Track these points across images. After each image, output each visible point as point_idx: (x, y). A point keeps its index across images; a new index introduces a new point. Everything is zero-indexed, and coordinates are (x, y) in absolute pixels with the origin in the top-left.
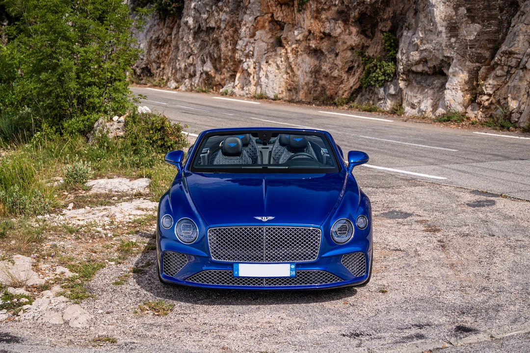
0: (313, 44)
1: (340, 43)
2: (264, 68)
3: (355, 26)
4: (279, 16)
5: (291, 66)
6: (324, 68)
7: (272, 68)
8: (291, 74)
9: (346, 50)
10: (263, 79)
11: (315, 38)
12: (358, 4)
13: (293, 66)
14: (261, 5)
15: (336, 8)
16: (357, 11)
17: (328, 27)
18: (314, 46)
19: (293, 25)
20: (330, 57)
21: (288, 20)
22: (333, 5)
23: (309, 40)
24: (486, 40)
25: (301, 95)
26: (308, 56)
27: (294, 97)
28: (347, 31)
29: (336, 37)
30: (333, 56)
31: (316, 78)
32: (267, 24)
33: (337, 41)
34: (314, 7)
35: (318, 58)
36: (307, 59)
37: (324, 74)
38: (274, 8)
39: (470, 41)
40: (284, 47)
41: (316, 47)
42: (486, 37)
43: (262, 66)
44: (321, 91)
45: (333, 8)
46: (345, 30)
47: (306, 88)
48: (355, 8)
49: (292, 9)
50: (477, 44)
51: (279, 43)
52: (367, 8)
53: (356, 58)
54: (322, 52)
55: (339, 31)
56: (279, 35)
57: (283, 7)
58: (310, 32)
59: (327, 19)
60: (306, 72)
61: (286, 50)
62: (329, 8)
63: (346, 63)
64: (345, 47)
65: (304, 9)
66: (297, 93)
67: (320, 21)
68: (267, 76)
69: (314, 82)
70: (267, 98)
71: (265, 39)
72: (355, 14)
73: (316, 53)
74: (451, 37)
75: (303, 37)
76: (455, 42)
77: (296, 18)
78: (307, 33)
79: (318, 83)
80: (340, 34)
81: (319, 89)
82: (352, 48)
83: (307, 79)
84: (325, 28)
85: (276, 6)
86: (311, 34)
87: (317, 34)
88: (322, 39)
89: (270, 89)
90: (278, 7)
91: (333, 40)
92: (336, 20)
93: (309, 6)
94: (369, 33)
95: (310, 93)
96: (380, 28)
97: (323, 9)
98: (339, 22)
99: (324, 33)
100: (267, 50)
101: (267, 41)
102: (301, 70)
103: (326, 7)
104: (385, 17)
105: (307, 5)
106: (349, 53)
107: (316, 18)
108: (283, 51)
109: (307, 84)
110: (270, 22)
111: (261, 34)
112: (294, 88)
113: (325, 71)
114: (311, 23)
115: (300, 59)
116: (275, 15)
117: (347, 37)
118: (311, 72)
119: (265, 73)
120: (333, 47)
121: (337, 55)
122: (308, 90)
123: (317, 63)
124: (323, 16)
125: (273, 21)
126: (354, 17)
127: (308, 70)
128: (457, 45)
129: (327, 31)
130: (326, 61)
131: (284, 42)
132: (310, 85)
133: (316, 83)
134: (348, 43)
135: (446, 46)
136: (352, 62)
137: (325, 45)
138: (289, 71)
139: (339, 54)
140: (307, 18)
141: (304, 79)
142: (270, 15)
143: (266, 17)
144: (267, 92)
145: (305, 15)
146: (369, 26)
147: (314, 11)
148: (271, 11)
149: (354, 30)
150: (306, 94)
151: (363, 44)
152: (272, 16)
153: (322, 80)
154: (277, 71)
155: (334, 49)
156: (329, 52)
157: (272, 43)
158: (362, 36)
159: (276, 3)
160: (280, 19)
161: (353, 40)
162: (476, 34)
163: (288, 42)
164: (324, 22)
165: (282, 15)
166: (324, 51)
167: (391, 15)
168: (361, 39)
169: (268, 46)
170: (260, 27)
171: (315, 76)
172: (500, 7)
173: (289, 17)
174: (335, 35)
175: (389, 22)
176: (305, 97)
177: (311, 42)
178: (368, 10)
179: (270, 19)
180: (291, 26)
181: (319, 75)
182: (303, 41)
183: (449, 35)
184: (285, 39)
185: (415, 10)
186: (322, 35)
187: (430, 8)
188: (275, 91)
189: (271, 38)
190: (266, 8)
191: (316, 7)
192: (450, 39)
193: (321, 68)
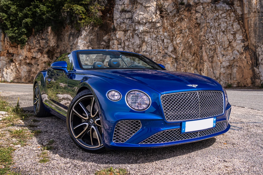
0: (28, 61)
1: (40, 61)
2: (5, 71)
3: (46, 54)
4: (11, 51)
5: (18, 70)
6: (33, 70)
7: (9, 71)
8: (18, 72)
9: (43, 63)
10: (5, 75)
11: (29, 59)
12: (47, 46)
13: (19, 70)
14: (3, 47)
15: (37, 48)
16: (47, 49)
17: (34, 55)
18: (28, 62)
19: (18, 55)
20: (35, 66)
21: (15, 52)
22: (36, 47)
23: (26, 60)
24: (99, 58)
25: (23, 80)
26: (26, 66)
27: (20, 81)
28: (43, 56)
29: (38, 59)
30: (37, 66)
31: (29, 74)
32: (5, 54)
33: (38, 60)
34: (28, 47)
35: (30, 66)
36: (25, 67)
37: (33, 72)
38: (9, 48)
39: (94, 58)
40: (14, 62)
41: (29, 62)
42: (99, 57)
43: (4, 70)
44: (32, 79)
45: (36, 48)
46: (42, 56)
47: (25, 77)
48: (46, 48)
49: (17, 48)
50: (96, 60)
51: (12, 61)
52: (50, 48)
53: (46, 66)
54: (32, 64)
55: (39, 56)
56: (11, 58)
57: (13, 48)
58: (26, 57)
59: (34, 52)
60: (25, 72)
61: (15, 64)
62: (34, 48)
63: (43, 68)
64: (42, 62)
65: (23, 48)
66: (21, 80)
67: (31, 52)
68: (7, 74)
69: (28, 75)
70: (7, 82)
71: (5, 60)
72: (46, 50)
73: (29, 64)
74: (87, 57)
75: (23, 58)
76: (89, 59)
77: (19, 52)
78: (25, 57)
79: (30, 76)
80: (40, 57)
81: (31, 78)
82: (45, 63)
83: (25, 74)
84: (33, 55)
85: (10, 47)
86: (27, 58)
87: (30, 57)
88: (32, 59)
89: (8, 78)
90: (11, 48)
91: (36, 59)
92: (38, 52)
93: (26, 47)
94: (51, 57)
95: (27, 80)
96: (55, 56)
97: (32, 48)
98: (39, 53)
99: (33, 57)
100: (6, 64)
101: (6, 60)
102: (22, 71)
103: (33, 48)
104: (57, 52)
105: (25, 47)
106: (44, 64)
107: (29, 51)
108: (14, 64)
109: (25, 76)
110: (7, 53)
111: (3, 58)
112: (19, 78)
113: (33, 71)
114: (27, 53)
115: (22, 67)
116: (9, 51)
117: (43, 58)
118: (27, 72)
119: (5, 73)
120: (36, 62)
121: (38, 65)
122: (26, 78)
123: (30, 68)
124: (32, 51)
125: (8, 53)
126: (46, 51)
127: (26, 71)
128: (89, 60)
129: (34, 56)
130: (33, 67)
131: (14, 60)
132: (27, 77)
133: (29, 76)
134: (44, 61)
135: (86, 60)
136: (45, 67)
137: (33, 62)
138: (17, 72)
139: (40, 65)
140: (25, 51)
141: (24, 74)
142: (7, 51)
143: (5, 51)
144: (7, 80)
145: (24, 51)
146: (51, 55)
147: (28, 49)
148: (7, 49)
149: (46, 56)
150: (25, 80)
151: (49, 61)
152: (8, 51)
153: (32, 74)
154: (11, 72)
155: (37, 63)
156: (35, 64)
157: (8, 61)
158: (49, 58)
159: (10, 46)
160: (12, 52)
161: (45, 59)
162: (95, 56)
163: (16, 61)
164: (32, 53)
165: (13, 51)
166: (33, 63)
167: (60, 51)
168: (49, 59)
169: (6, 62)
170: (2, 55)
171: (29, 73)
172: (103, 47)
173: (16, 51)
174: (37, 58)
175: (59, 53)
176: (25, 81)
177: (27, 60)
178: (51, 49)
179: (7, 52)
180: (17, 55)
181: (30, 73)
182: (23, 60)
183: (86, 56)
184: (15, 59)
185: (71, 48)
186: (32, 58)
187: (78, 47)
188: (11, 79)
189: (8, 59)
190: (5, 48)
191: (29, 47)
192: (87, 58)
193: (32, 70)
